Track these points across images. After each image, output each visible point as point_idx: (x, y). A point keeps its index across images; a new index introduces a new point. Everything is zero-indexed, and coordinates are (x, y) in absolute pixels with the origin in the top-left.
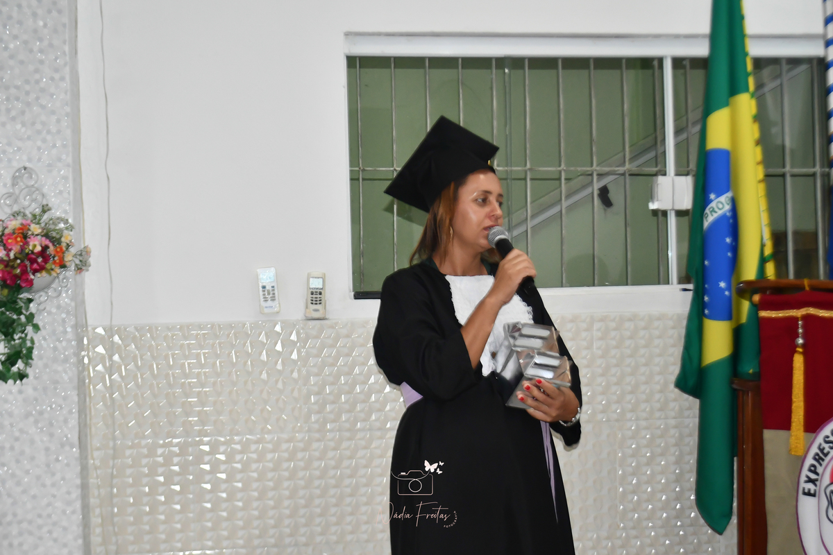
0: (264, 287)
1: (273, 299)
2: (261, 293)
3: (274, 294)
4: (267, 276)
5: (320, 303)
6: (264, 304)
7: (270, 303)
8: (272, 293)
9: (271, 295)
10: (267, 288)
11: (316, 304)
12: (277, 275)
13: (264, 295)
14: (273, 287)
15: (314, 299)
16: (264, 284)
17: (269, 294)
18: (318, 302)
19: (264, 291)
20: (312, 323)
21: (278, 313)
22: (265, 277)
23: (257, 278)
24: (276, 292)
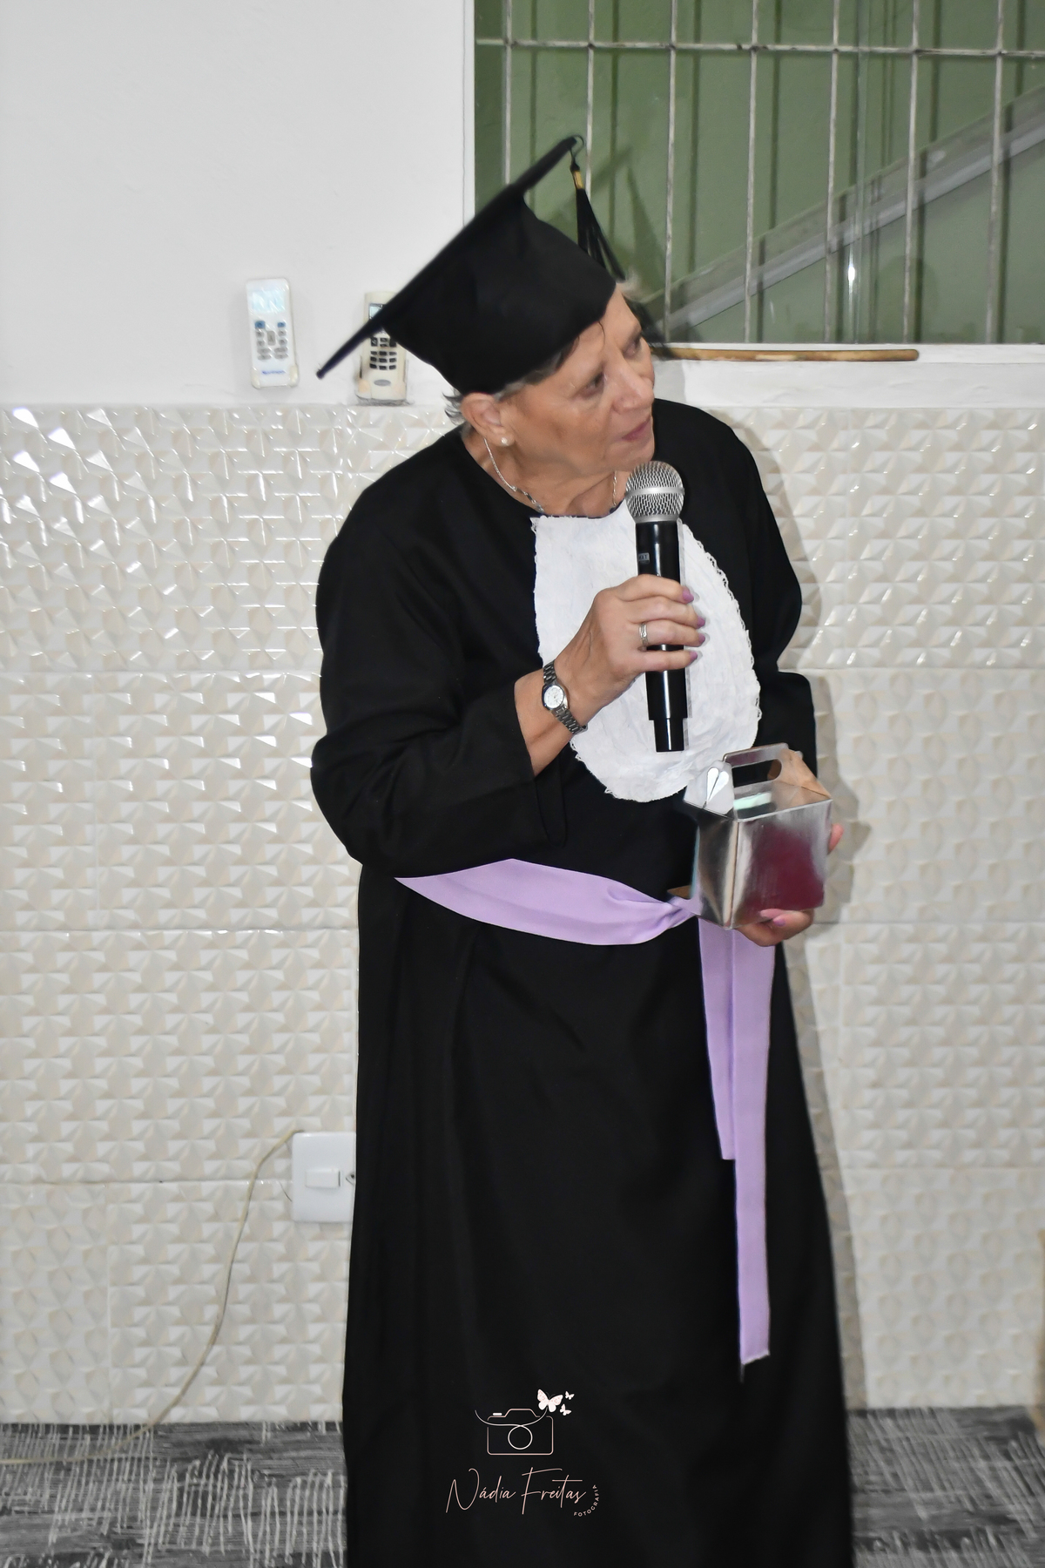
0: (260, 325)
1: (281, 353)
2: (253, 339)
3: (282, 342)
4: (268, 303)
5: (392, 367)
6: (258, 365)
7: (273, 363)
8: (277, 338)
9: (277, 345)
10: (268, 326)
11: (383, 368)
12: (291, 296)
13: (260, 343)
14: (281, 325)
15: (378, 357)
16: (261, 318)
17: (271, 339)
18: (388, 364)
19: (259, 334)
20: (375, 413)
21: (293, 386)
22: (262, 302)
23: (241, 301)
24: (288, 338)
